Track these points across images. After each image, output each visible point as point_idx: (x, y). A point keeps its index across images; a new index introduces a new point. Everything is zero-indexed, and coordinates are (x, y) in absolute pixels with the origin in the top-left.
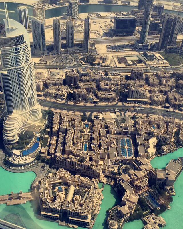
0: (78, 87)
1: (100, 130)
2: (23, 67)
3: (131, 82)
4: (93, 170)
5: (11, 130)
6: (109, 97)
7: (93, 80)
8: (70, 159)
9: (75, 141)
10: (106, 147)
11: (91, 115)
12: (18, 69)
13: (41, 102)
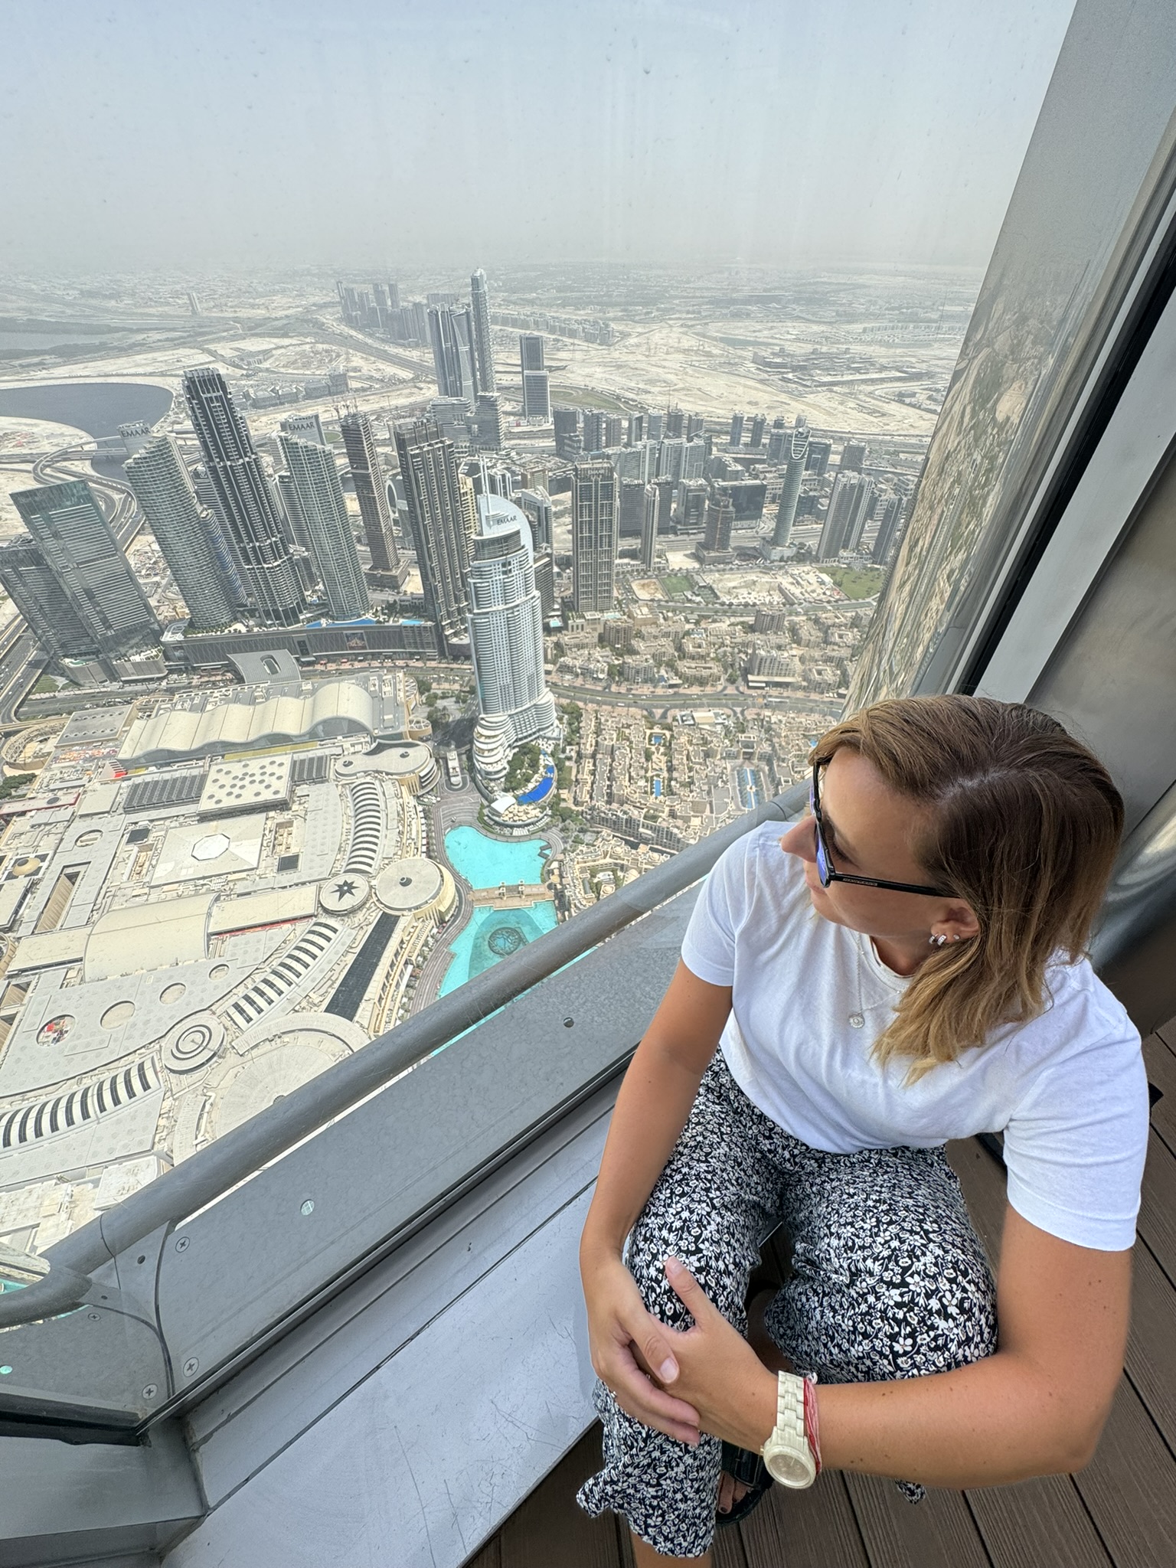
0: (633, 652)
1: (691, 749)
2: (517, 606)
3: (756, 638)
4: (679, 840)
5: (489, 750)
6: (705, 673)
7: (667, 635)
8: (625, 813)
9: (633, 774)
10: (706, 788)
11: (664, 716)
12: (507, 609)
13: (553, 686)
